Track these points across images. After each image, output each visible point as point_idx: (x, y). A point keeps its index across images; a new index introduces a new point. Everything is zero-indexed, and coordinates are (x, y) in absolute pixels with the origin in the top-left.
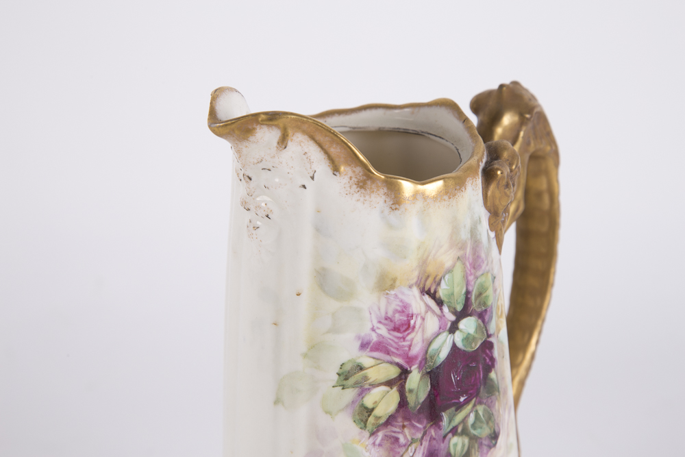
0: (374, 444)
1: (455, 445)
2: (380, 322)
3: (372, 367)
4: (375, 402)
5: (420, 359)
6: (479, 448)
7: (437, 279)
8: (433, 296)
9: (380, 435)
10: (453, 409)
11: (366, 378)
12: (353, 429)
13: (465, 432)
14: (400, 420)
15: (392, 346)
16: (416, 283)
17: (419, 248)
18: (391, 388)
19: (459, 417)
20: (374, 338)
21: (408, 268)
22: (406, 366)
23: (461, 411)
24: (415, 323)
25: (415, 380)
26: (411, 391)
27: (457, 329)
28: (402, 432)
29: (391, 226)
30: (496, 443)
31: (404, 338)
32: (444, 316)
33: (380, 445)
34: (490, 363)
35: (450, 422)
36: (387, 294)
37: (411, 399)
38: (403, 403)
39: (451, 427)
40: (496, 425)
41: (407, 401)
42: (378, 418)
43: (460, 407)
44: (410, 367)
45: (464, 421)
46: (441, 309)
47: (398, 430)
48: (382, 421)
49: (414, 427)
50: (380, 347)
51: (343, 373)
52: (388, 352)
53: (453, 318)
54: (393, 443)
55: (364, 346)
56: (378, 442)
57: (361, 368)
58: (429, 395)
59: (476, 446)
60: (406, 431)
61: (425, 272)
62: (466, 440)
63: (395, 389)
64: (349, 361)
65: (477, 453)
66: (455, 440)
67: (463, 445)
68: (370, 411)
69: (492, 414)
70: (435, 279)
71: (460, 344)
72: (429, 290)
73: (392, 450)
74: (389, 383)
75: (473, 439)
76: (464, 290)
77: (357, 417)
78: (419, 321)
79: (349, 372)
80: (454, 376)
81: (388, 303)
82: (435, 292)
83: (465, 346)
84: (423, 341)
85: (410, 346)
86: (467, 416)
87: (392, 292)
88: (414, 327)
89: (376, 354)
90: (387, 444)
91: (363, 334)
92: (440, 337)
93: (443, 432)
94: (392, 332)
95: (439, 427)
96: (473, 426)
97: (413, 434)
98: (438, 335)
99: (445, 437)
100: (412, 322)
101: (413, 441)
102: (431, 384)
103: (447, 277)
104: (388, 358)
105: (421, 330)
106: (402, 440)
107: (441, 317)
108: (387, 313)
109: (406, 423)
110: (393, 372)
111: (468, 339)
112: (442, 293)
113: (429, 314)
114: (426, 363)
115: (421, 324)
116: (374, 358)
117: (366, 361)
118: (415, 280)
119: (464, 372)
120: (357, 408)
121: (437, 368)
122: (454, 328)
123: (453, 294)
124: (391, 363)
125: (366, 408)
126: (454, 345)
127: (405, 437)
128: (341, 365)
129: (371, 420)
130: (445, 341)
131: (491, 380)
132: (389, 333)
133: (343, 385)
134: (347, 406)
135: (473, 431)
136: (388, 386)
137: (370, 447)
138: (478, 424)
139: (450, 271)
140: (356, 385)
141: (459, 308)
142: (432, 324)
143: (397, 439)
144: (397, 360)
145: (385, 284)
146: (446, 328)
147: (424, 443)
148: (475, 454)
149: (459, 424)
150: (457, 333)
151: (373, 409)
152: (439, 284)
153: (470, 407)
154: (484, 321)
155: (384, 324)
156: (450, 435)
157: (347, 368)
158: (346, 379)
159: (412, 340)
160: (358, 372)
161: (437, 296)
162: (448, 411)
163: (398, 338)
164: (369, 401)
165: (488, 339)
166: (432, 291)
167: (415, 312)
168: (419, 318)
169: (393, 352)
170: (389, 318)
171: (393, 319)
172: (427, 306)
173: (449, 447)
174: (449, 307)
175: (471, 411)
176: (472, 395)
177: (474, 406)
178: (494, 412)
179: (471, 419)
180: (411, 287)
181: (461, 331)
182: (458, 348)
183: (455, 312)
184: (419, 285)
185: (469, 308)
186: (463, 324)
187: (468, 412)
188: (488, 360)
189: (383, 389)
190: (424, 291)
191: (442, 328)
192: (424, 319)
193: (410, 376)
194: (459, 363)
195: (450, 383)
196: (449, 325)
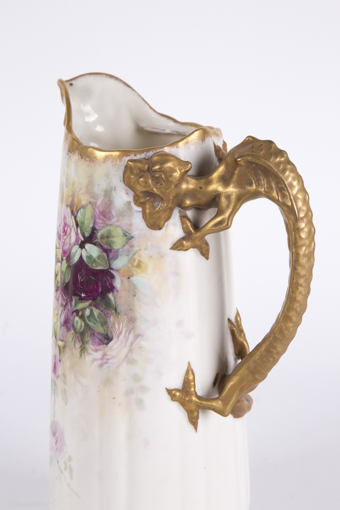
1: (77, 322)
5: (67, 254)
6: (91, 335)
7: (78, 208)
10: (78, 298)
13: (82, 317)
16: (70, 205)
17: (73, 184)
19: (81, 306)
23: (81, 302)
25: (64, 265)
26: (63, 272)
27: (84, 247)
30: (107, 344)
31: (63, 237)
32: (78, 234)
34: (109, 287)
35: (76, 305)
37: (62, 277)
39: (76, 309)
40: (109, 331)
42: (58, 282)
43: (81, 299)
44: (63, 257)
45: (83, 309)
46: (77, 229)
49: (63, 297)
53: (83, 239)
58: (69, 281)
59: (89, 333)
60: (60, 296)
62: (83, 324)
65: (89, 338)
66: (77, 319)
67: (81, 326)
69: (107, 322)
71: (84, 258)
75: (86, 325)
76: (91, 225)
80: (80, 277)
83: (88, 262)
84: (70, 244)
85: (64, 243)
86: (85, 309)
88: (66, 233)
92: (75, 246)
93: (72, 309)
95: (71, 305)
96: (88, 317)
97: (63, 301)
98: (75, 244)
99: (73, 313)
100: (66, 229)
101: (62, 305)
102: (71, 274)
103: (81, 210)
105: (69, 236)
109: (61, 292)
111: (90, 257)
112: (79, 218)
114: (69, 259)
115: (69, 233)
118: (69, 203)
119: (85, 278)
121: (73, 265)
122: (82, 246)
123: (84, 223)
126: (81, 257)
129: (56, 281)
130: (77, 251)
131: (109, 299)
135: (87, 321)
137: (55, 298)
138: (92, 319)
139: (84, 207)
141: (87, 235)
142: (73, 236)
146: (78, 243)
147: (65, 310)
148: (88, 337)
149: (80, 310)
150: (84, 250)
151: (57, 276)
152: (78, 212)
153: (87, 303)
154: (108, 256)
156: (75, 314)
159: (65, 240)
161: (76, 219)
162: (75, 297)
163: (62, 235)
165: (110, 270)
166: (75, 215)
167: (68, 223)
168: (69, 228)
172: (73, 223)
173: (74, 321)
174: (81, 230)
175: (88, 307)
176: (89, 296)
177: (90, 305)
178: (108, 321)
179: (87, 312)
180: (67, 206)
181: (86, 250)
182: (83, 260)
183: (84, 236)
184: (71, 208)
185: (94, 239)
186: (88, 246)
187: (86, 306)
188: (108, 284)
189: (60, 265)
190: (72, 212)
191: (76, 242)
192: (70, 230)
193: (63, 262)
194: (83, 271)
195: (77, 280)
196: (80, 242)
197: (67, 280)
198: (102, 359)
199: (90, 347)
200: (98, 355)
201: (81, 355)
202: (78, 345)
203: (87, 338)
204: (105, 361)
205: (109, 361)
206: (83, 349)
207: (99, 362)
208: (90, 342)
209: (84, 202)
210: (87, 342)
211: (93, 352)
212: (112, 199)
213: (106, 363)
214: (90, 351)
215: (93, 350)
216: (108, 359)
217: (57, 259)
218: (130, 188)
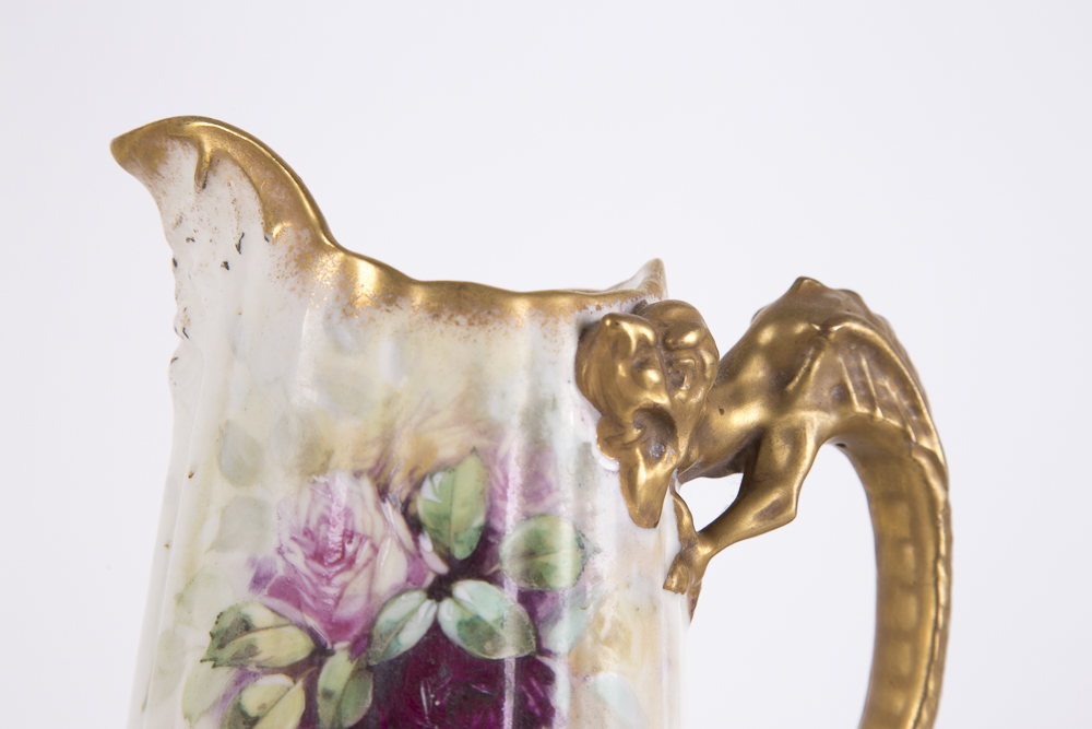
2: (294, 539)
3: (267, 628)
4: (263, 706)
5: (356, 631)
7: (417, 475)
8: (404, 508)
11: (252, 650)
15: (306, 591)
16: (370, 472)
17: (388, 403)
18: (295, 682)
20: (280, 570)
21: (349, 436)
22: (325, 637)
24: (355, 552)
25: (338, 670)
26: (328, 695)
27: (449, 594)
29: (339, 347)
31: (329, 580)
32: (421, 556)
34: (537, 711)
36: (314, 482)
37: (325, 711)
38: (309, 718)
41: (316, 715)
44: (333, 643)
46: (416, 541)
50: (286, 590)
51: (218, 633)
52: (299, 604)
53: (442, 568)
55: (258, 582)
57: (246, 626)
58: (366, 717)
63: (300, 683)
64: (231, 608)
68: (251, 723)
70: (411, 473)
71: (450, 627)
74: (293, 671)
76: (479, 521)
78: (365, 552)
79: (227, 632)
80: (427, 694)
81: (314, 500)
82: (409, 501)
83: (464, 640)
84: (370, 596)
85: (338, 599)
87: (322, 480)
88: (352, 561)
89: (277, 603)
91: (260, 557)
92: (403, 597)
94: (310, 562)
98: (400, 591)
102: (374, 694)
103: (438, 478)
104: (297, 615)
105: (366, 571)
107: (415, 557)
108: (308, 522)
110: (296, 646)
111: (472, 624)
112: (424, 503)
113: (389, 545)
114: (369, 644)
115: (370, 560)
116: (273, 611)
117: (260, 615)
118: (369, 464)
119: (453, 693)
120: (230, 711)
121: (391, 662)
122: (440, 590)
123: (447, 517)
124: (302, 627)
125: (244, 714)
126: (436, 627)
128: (218, 617)
130: (414, 611)
132: (307, 564)
133: (215, 659)
134: (215, 704)
136: (291, 676)
139: (448, 467)
140: (234, 662)
141: (461, 552)
142: (392, 567)
144: (312, 622)
145: (314, 462)
146: (420, 584)
150: (447, 604)
151: (256, 720)
152: (418, 486)
154: (532, 614)
155: (301, 544)
157: (227, 622)
158: (221, 646)
159: (344, 586)
160: (241, 635)
161: (411, 509)
163: (319, 575)
164: (252, 700)
165: (539, 657)
166: (402, 497)
167: (359, 528)
168: (367, 545)
169: (307, 605)
170: (310, 532)
171: (316, 534)
172: (389, 525)
174: (435, 541)
180: (357, 475)
181: (458, 602)
182: (445, 637)
183: (447, 557)
184: (376, 478)
185: (487, 563)
186: (465, 589)
188: (532, 702)
189: (282, 680)
190: (383, 492)
191: (412, 582)
192: (375, 549)
193: (330, 663)
194: (443, 672)
195: (415, 705)
196: (430, 579)
197: (352, 716)
209: (447, 452)
212: (545, 435)
217: (252, 668)
218: (595, 403)
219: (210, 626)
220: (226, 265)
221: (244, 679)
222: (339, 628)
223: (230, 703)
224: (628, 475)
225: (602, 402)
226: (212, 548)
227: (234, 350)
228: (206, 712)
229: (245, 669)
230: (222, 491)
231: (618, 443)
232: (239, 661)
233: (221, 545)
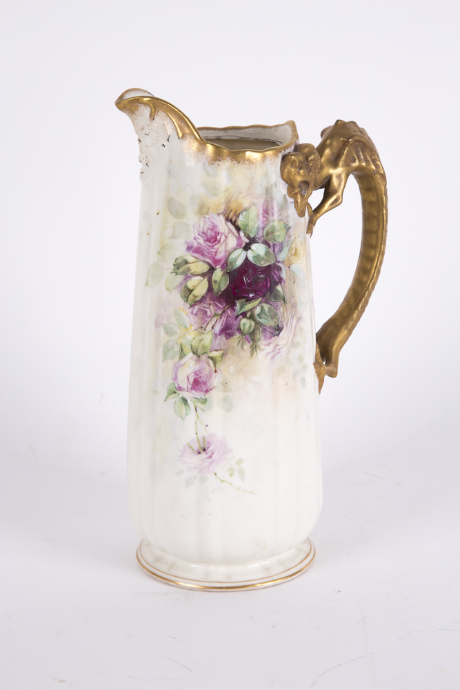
0: (192, 313)
1: (245, 324)
2: (199, 235)
3: (193, 263)
4: (194, 286)
5: (222, 262)
6: (263, 331)
7: (237, 213)
8: (234, 224)
9: (196, 308)
10: (244, 300)
11: (189, 269)
12: (181, 301)
13: (252, 317)
14: (208, 299)
15: (205, 251)
16: (222, 213)
17: (226, 191)
18: (204, 279)
19: (248, 307)
20: (196, 245)
21: (218, 202)
22: (213, 265)
23: (249, 303)
24: (220, 239)
25: (218, 274)
26: (215, 282)
27: (250, 248)
28: (209, 308)
29: (209, 174)
30: (279, 334)
31: (213, 247)
32: (241, 238)
33: (196, 314)
34: (277, 280)
35: (241, 308)
36: (204, 217)
37: (215, 287)
38: (210, 289)
39: (242, 312)
40: (279, 322)
41: (212, 288)
42: (195, 297)
43: (249, 300)
44: (216, 266)
45: (252, 310)
46: (239, 233)
47: (206, 306)
48: (198, 299)
49: (217, 306)
50: (198, 250)
51: (176, 265)
52: (203, 255)
53: (247, 241)
54: (203, 315)
55: (189, 248)
56: (194, 312)
57: (187, 263)
58: (228, 287)
59: (261, 329)
60: (211, 307)
61: (229, 207)
62: (253, 324)
63: (206, 279)
64: (180, 257)
65: (261, 334)
66: (244, 321)
67: (250, 326)
68: (191, 291)
70: (235, 213)
71: (251, 259)
72: (231, 219)
73: (203, 319)
74: (203, 275)
75: (257, 323)
76: (257, 225)
77: (183, 294)
78: (223, 238)
79: (180, 264)
80: (246, 279)
81: (205, 223)
82: (235, 221)
83: (255, 262)
84: (226, 251)
85: (216, 253)
86: (255, 308)
87: (207, 216)
88: (219, 241)
89: (196, 255)
90: (200, 315)
91: (189, 241)
92: (236, 251)
93: (236, 314)
94: (206, 242)
95: (234, 310)
96: (259, 315)
97: (216, 310)
98: (235, 249)
99: (237, 317)
100: (218, 237)
101: (216, 315)
102: (229, 280)
103: (244, 213)
104: (202, 258)
105: (224, 244)
106: (209, 313)
107: (239, 238)
108: (203, 229)
109: (211, 302)
110: (205, 268)
111: (257, 257)
112: (240, 222)
113: (230, 235)
114: (227, 266)
115: (225, 240)
116: (194, 257)
117: (190, 259)
118: (222, 211)
119: (253, 278)
120: (183, 288)
121: (234, 270)
122: (247, 247)
123: (248, 225)
124: (204, 262)
125: (188, 289)
126: (247, 259)
127: (211, 311)
128: (176, 260)
129: (191, 297)
130: (240, 255)
131: (278, 291)
132: (204, 243)
133: (176, 273)
134: (178, 286)
135: (258, 319)
136: (203, 277)
137: (190, 314)
138: (263, 315)
139: (246, 210)
141: (252, 235)
142: (232, 242)
143: (206, 312)
144: (208, 260)
145: (202, 211)
146: (241, 246)
147: (223, 318)
149: (248, 311)
150: (249, 251)
151: (192, 290)
152: (238, 217)
153: (257, 302)
154: (273, 251)
155: (202, 237)
156: (241, 317)
157: (179, 261)
158: (178, 269)
159: (218, 249)
160: (185, 265)
161: (236, 224)
162: (240, 301)
163: (209, 246)
164: (190, 284)
165: (277, 264)
166: (233, 220)
167: (221, 231)
168: (223, 236)
169: (206, 255)
170: (205, 233)
171: (207, 233)
172: (229, 229)
173: (240, 324)
174: (244, 233)
175: (258, 305)
176: (259, 295)
177: (261, 302)
178: (278, 313)
179: (258, 311)
180: (219, 214)
181: (253, 251)
182: (250, 261)
183: (248, 237)
184: (225, 215)
186: (254, 246)
187: (256, 305)
188: (275, 277)
189: (199, 278)
190: (227, 219)
191: (239, 246)
192: (226, 237)
193: (215, 272)
194: (250, 272)
195: (242, 282)
196: (244, 244)
197: (223, 288)
198: (274, 351)
199: (262, 343)
200: (270, 348)
201: (252, 355)
202: (247, 346)
203: (259, 335)
204: (277, 351)
205: (281, 350)
206: (254, 348)
207: (272, 355)
208: (262, 338)
209: (246, 205)
210: (259, 340)
211: (266, 347)
213: (278, 353)
214: (262, 347)
215: (265, 345)
216: (280, 349)
217: (189, 275)
218: (287, 182)
219: (174, 262)
220: (164, 145)
221: (187, 278)
222: (217, 262)
223: (183, 286)
224: (296, 202)
225: (288, 181)
226: (170, 238)
227: (170, 173)
228: (175, 288)
229: (188, 275)
230: (172, 220)
231: (293, 193)
232: (184, 273)
233: (173, 237)
